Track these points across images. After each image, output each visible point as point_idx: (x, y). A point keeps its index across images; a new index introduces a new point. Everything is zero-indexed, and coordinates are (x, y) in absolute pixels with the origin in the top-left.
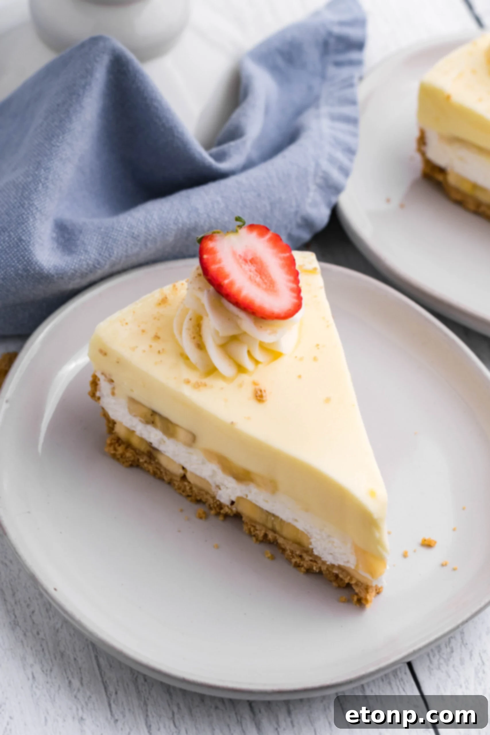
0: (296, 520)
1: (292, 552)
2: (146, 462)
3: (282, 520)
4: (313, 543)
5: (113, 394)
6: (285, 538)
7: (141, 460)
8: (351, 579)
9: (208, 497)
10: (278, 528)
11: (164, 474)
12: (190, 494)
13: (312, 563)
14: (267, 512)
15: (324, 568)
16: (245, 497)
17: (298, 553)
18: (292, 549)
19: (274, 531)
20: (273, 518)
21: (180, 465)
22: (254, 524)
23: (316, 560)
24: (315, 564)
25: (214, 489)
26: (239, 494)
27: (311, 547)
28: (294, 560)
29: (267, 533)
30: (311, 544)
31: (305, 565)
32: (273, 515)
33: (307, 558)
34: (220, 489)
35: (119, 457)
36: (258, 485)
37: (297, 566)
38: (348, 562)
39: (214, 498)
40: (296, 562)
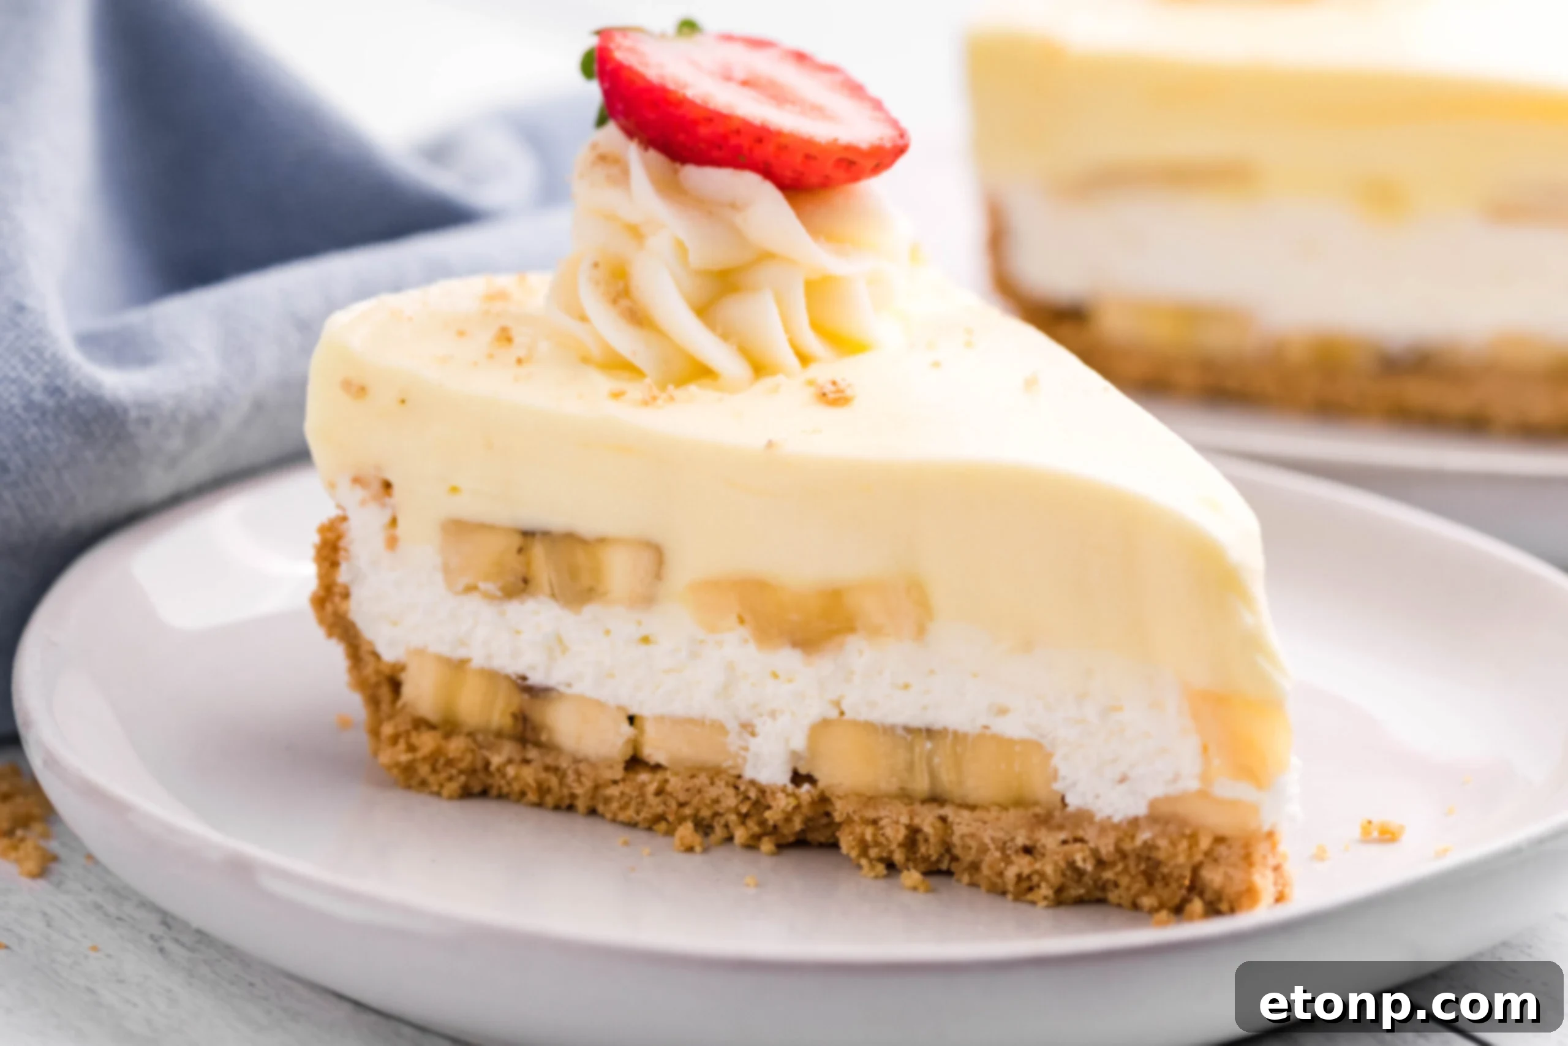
0: (1003, 711)
1: (1003, 848)
2: (510, 761)
3: (959, 738)
4: (1063, 772)
5: (392, 542)
6: (973, 808)
7: (496, 760)
8: (1193, 838)
9: (720, 789)
10: (947, 779)
11: (571, 777)
12: (660, 809)
13: (1066, 848)
14: (908, 730)
15: (1106, 847)
16: (834, 714)
17: (1021, 840)
18: (1000, 835)
19: (935, 799)
20: (929, 745)
21: (620, 708)
22: (871, 814)
23: (1080, 833)
24: (1078, 845)
25: (733, 742)
26: (816, 709)
27: (1058, 786)
28: (1011, 873)
29: (917, 821)
30: (1055, 776)
31: (1049, 870)
32: (930, 733)
33: (1049, 840)
34: (753, 734)
35: (424, 770)
36: (875, 632)
37: (1025, 888)
38: (1176, 778)
39: (735, 782)
40: (1019, 878)
